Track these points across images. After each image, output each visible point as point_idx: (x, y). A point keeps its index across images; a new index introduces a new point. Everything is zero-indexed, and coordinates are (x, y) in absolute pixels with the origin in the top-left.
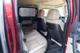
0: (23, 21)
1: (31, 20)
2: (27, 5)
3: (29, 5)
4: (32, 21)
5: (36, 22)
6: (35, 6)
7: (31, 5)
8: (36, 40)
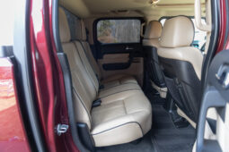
0: (105, 56)
1: (126, 52)
2: (114, 12)
3: (119, 11)
4: (130, 56)
5: (142, 59)
6: (138, 11)
7: (126, 11)
8: (124, 104)
